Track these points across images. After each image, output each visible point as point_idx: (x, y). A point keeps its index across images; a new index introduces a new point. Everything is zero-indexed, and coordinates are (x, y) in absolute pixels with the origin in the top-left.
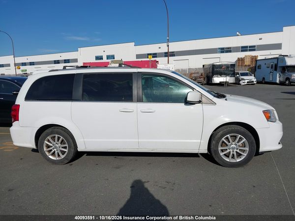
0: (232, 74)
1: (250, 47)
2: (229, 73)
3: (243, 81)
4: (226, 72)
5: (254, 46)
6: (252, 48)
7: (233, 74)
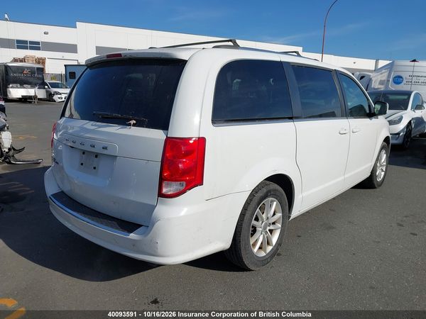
0: (40, 85)
1: (31, 43)
2: (35, 81)
3: (59, 96)
4: (31, 80)
5: (38, 43)
6: (35, 46)
7: (42, 84)
